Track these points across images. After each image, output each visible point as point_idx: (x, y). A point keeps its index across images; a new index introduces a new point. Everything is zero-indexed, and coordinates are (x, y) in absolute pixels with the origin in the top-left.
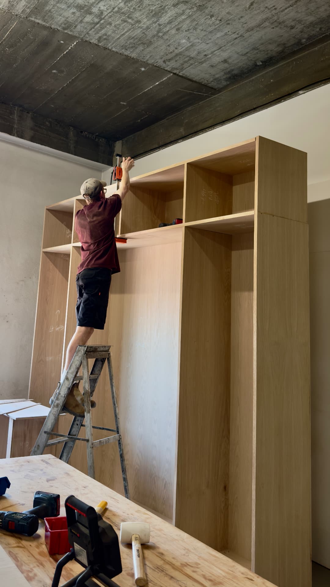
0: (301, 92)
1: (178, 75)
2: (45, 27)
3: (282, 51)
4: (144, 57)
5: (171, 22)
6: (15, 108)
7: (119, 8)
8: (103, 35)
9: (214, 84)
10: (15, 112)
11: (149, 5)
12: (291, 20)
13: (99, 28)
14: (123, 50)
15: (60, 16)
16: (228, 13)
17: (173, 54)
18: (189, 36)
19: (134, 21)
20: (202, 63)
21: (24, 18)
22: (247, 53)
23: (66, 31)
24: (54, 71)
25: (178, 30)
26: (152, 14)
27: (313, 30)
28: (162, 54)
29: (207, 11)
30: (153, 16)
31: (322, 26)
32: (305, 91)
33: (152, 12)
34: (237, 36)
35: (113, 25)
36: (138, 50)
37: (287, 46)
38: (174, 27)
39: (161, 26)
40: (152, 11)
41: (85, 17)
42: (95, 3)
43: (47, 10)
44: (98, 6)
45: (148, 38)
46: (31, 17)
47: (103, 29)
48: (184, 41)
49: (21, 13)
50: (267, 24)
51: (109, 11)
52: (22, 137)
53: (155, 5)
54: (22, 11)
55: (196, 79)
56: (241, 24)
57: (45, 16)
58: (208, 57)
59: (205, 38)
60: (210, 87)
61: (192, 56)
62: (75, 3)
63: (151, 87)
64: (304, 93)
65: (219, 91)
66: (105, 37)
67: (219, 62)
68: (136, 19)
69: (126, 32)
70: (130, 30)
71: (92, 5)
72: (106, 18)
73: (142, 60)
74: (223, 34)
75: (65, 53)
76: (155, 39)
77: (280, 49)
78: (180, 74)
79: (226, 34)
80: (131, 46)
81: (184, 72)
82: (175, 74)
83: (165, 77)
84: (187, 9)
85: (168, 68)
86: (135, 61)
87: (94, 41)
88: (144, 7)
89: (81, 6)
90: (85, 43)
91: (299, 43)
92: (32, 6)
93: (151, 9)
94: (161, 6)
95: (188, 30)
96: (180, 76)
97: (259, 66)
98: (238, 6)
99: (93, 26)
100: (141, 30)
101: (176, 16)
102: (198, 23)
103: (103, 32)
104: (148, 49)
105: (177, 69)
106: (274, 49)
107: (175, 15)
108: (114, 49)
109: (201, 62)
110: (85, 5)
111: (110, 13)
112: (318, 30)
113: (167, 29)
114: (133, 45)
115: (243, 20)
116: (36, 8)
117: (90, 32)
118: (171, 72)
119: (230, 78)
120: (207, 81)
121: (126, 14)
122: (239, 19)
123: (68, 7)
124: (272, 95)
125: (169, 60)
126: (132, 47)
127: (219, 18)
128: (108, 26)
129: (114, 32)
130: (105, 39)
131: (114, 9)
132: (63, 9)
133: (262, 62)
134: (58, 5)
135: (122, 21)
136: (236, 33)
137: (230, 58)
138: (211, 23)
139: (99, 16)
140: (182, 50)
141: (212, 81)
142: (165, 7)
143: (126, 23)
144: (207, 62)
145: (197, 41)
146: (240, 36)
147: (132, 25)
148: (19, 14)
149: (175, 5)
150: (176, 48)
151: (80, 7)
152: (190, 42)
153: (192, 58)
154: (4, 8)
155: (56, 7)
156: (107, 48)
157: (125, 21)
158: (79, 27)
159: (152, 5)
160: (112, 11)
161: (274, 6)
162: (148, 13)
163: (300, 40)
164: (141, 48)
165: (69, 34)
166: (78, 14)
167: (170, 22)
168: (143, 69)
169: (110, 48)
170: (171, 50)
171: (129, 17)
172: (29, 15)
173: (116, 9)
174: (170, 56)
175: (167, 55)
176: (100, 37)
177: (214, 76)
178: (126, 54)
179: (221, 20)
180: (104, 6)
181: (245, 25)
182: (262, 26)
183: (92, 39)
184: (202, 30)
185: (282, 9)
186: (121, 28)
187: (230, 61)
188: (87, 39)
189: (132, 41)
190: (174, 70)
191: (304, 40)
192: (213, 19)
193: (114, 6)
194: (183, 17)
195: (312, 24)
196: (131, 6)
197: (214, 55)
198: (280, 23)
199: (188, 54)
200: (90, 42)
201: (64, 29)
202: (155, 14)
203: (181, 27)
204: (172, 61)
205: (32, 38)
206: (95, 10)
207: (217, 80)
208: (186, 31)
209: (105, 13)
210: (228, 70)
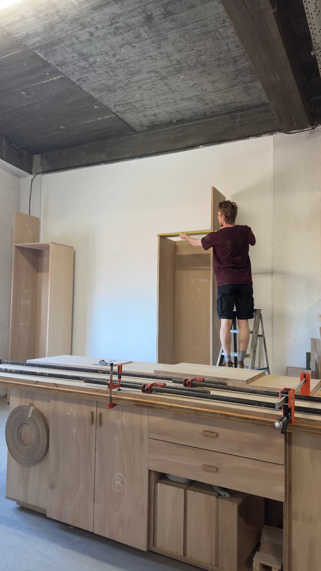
0: (201, 146)
1: (118, 117)
2: (42, 60)
3: (192, 117)
4: (103, 99)
5: (138, 82)
7: (109, 63)
8: (84, 77)
9: (137, 128)
11: (132, 67)
12: (209, 100)
13: (85, 72)
14: (91, 91)
15: (61, 56)
16: (178, 86)
17: (125, 102)
18: (143, 93)
19: (114, 74)
21: (30, 49)
22: (172, 113)
23: (57, 67)
24: (23, 93)
25: (139, 88)
26: (129, 73)
27: (217, 109)
28: (117, 100)
29: (165, 81)
30: (130, 75)
31: (223, 108)
32: (204, 147)
34: (173, 101)
35: (97, 73)
36: (101, 94)
37: (197, 114)
38: (138, 85)
39: (130, 83)
40: (132, 71)
41: (80, 62)
42: (95, 54)
43: (54, 49)
44: (96, 57)
45: (114, 88)
46: (37, 50)
47: (88, 73)
48: (138, 96)
49: (30, 45)
50: (195, 98)
51: (101, 63)
53: (136, 68)
54: (33, 44)
55: (128, 122)
56: (181, 95)
57: (50, 52)
58: (146, 109)
59: (153, 97)
60: (134, 129)
61: (136, 106)
62: (80, 51)
63: (93, 120)
64: (203, 147)
65: (138, 133)
66: (84, 79)
67: (151, 115)
68: (116, 73)
69: (102, 80)
70: (107, 79)
71: (92, 56)
72: (96, 67)
73: (100, 101)
74: (165, 97)
75: (45, 82)
76: (119, 89)
77: (192, 115)
78: (120, 116)
79: (167, 98)
80: (99, 90)
81: (123, 115)
82: (116, 115)
83: (108, 116)
84: (154, 76)
85: (114, 111)
86: (94, 100)
87: (74, 80)
88: (127, 67)
89: (83, 54)
90: (66, 79)
91: (205, 114)
92: (44, 43)
93: (131, 70)
94: (139, 70)
95: (146, 89)
96: (120, 118)
97: (173, 122)
98: (186, 83)
99: (81, 69)
100: (115, 81)
101: (144, 79)
102: (154, 87)
103: (86, 75)
104: (109, 95)
105: (120, 112)
106: (189, 114)
107: (144, 78)
108: (84, 89)
109: (139, 112)
110: (86, 54)
111: (101, 64)
112: (220, 109)
113: (133, 86)
114: (101, 90)
115: (183, 93)
116: (46, 45)
117: (75, 73)
118: (115, 114)
119: (150, 126)
120: (135, 125)
121: (111, 69)
122: (181, 91)
123: (73, 52)
124: (180, 144)
125: (119, 105)
126: (99, 91)
127: (170, 88)
128: (92, 73)
129: (94, 77)
130: (84, 81)
131: (106, 62)
132: (67, 52)
133: (176, 120)
134: (65, 48)
135: (105, 72)
136: (174, 99)
137: (159, 113)
138: (163, 89)
139: (92, 64)
140: (132, 101)
141: (137, 126)
142: (142, 71)
143: (107, 74)
144: (143, 113)
145: (147, 98)
146: (175, 102)
147: (111, 76)
148: (28, 45)
149: (148, 72)
150: (129, 99)
151: (81, 54)
152: (141, 98)
153: (136, 108)
154: (19, 37)
155: (63, 49)
156: (79, 87)
157: (107, 72)
158: (70, 68)
159: (134, 67)
160: (103, 64)
161: (206, 89)
162: (127, 72)
164: (105, 93)
165: (58, 70)
166: (76, 58)
167: (137, 82)
168: (96, 107)
169: (82, 87)
170: (125, 99)
171: (112, 71)
172: (36, 48)
173: (107, 63)
175: (120, 102)
176: (80, 78)
177: (142, 122)
178: (91, 94)
179: (170, 89)
180: (101, 59)
181: (182, 96)
182: (192, 99)
183: (72, 78)
184: (154, 92)
185: (209, 92)
186: (101, 76)
187: (158, 115)
188: (69, 77)
189: (102, 86)
190: (117, 113)
191: (209, 113)
192: (166, 87)
193: (107, 61)
195: (219, 105)
196: (119, 64)
197: (151, 109)
198: (202, 100)
199: (135, 105)
200: (70, 80)
201: (57, 65)
202: (132, 74)
203: (142, 87)
204: (120, 107)
205: (25, 65)
206: (91, 60)
207: (141, 125)
208: (144, 90)
209: (97, 64)
210: (152, 121)
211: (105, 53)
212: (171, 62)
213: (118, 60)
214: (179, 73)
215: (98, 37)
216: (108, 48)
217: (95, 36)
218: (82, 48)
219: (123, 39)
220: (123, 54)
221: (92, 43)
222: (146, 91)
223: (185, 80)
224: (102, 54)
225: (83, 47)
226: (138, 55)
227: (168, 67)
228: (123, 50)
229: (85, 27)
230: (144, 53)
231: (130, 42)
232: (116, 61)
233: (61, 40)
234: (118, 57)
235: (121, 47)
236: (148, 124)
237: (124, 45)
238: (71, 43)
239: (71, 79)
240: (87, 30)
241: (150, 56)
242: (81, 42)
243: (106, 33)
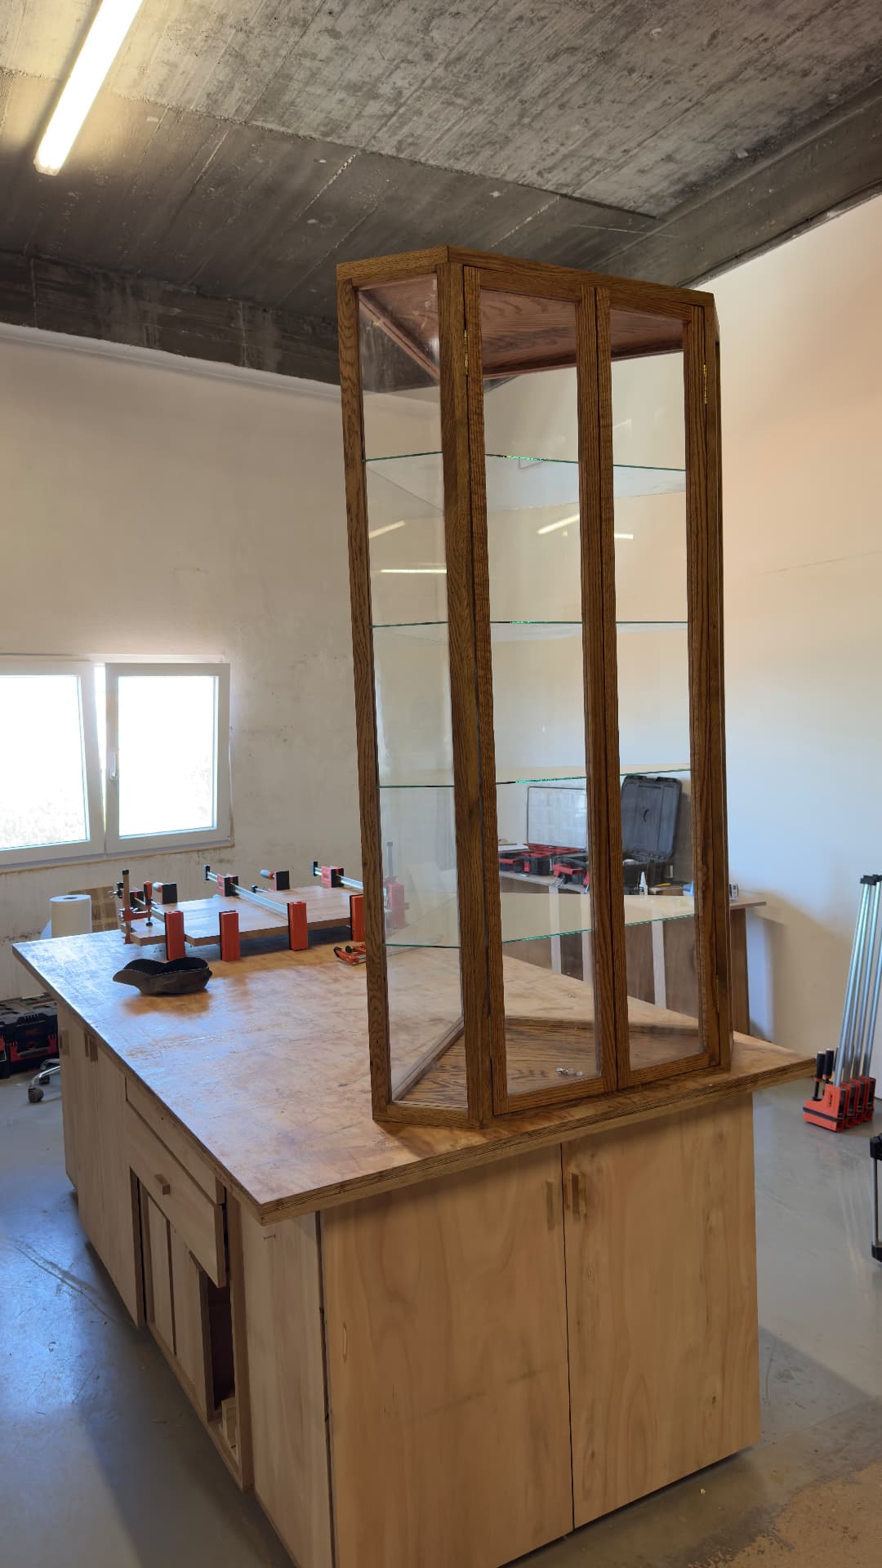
0: (830, 214)
1: (571, 198)
2: (284, 137)
3: (790, 124)
4: (496, 169)
5: (546, 94)
6: (238, 304)
7: (434, 79)
8: (407, 136)
9: (650, 209)
10: (240, 313)
11: (496, 65)
12: (801, 59)
13: (398, 125)
14: (451, 161)
15: (314, 110)
16: (665, 61)
17: (558, 156)
18: (586, 116)
19: (467, 102)
20: (619, 168)
21: (241, 124)
22: (713, 137)
23: (329, 139)
24: (312, 221)
25: (562, 106)
26: (503, 83)
27: (852, 73)
28: (533, 159)
29: (620, 62)
30: (508, 86)
31: (871, 62)
33: (504, 78)
34: (690, 104)
35: (425, 114)
36: (481, 158)
37: (797, 112)
38: (554, 102)
39: (527, 105)
40: (504, 75)
41: (365, 107)
42: (383, 74)
43: (286, 103)
44: (391, 80)
45: (499, 131)
46: (256, 120)
47: (406, 123)
48: (578, 127)
49: (235, 115)
50: (750, 72)
51: (413, 88)
52: (259, 367)
53: (510, 64)
54: (237, 110)
55: (611, 200)
56: (696, 79)
57: (284, 113)
58: (631, 153)
59: (620, 116)
60: (642, 215)
61: (597, 155)
62: (343, 81)
63: (518, 227)
65: (662, 219)
66: (410, 140)
67: (657, 162)
68: (471, 98)
69: (454, 125)
70: (461, 119)
71: (378, 79)
72: (409, 102)
73: (492, 176)
74: (657, 104)
75: (331, 182)
76: (516, 131)
77: (784, 120)
78: (577, 195)
79: (665, 104)
80: (465, 151)
81: (583, 189)
82: (564, 196)
83: (545, 205)
84: (577, 63)
85: (550, 187)
86: (478, 180)
87: (388, 150)
88: (485, 70)
89: (355, 85)
90: (371, 158)
91: (824, 103)
92: (255, 98)
93: (502, 72)
94: (522, 65)
95: (585, 104)
96: (576, 199)
97: (741, 160)
98: (684, 43)
99: (383, 122)
100: (484, 116)
101: (555, 81)
102: (602, 89)
103: (406, 130)
104: (502, 153)
105: (567, 185)
106: (771, 123)
107: (554, 78)
108: (431, 162)
109: (617, 166)
110: (364, 82)
111: (416, 90)
112: (862, 71)
113: (539, 109)
114: (472, 148)
115: (698, 71)
116: (265, 102)
117: (379, 135)
118: (557, 194)
119: (682, 192)
120: (635, 202)
121: (449, 90)
122: (691, 70)
123: (330, 90)
124: (775, 221)
125: (550, 170)
126: (469, 153)
127: (647, 74)
128: (415, 118)
129: (429, 127)
130: (410, 144)
131: (424, 81)
132: (319, 96)
133: (747, 151)
134: (307, 89)
135: (442, 103)
136: (686, 100)
137: (677, 150)
138: (631, 84)
139: (395, 99)
140: (573, 147)
141: (644, 202)
142: (530, 64)
143: (451, 108)
144: (632, 165)
145: (605, 123)
146: (697, 104)
147: (465, 108)
148: (230, 116)
149: (551, 59)
150: (562, 145)
151: (353, 88)
152: (590, 130)
153: (598, 160)
154: (198, 109)
155: (304, 95)
156: (416, 162)
157: (449, 103)
158: (355, 128)
159: (504, 64)
160: (419, 88)
161: (762, 35)
162: (497, 82)
163: (827, 97)
164: (487, 152)
165: (335, 143)
166: (351, 101)
167: (544, 94)
168: (496, 194)
169: (423, 160)
170: (552, 150)
171: (456, 95)
172: (252, 117)
173: (429, 82)
174: (549, 162)
175: (544, 160)
176: (400, 142)
177: (648, 190)
178: (459, 168)
179: (651, 77)
180: (404, 78)
181: (703, 82)
182: (741, 77)
183: (383, 148)
184: (613, 102)
185: (779, 38)
186: (442, 117)
187: (678, 157)
188: (374, 149)
189: (467, 140)
190: (561, 189)
191: (834, 96)
192: (634, 76)
193: (423, 77)
194: (571, 80)
195: (849, 62)
196: (460, 72)
197: (644, 148)
198: (778, 68)
199: (590, 154)
200: (381, 154)
201: (325, 135)
202: (511, 81)
203: (568, 101)
204: (555, 172)
205: (261, 161)
206: (385, 89)
207: (655, 198)
208: (579, 107)
209: (406, 93)
210: (676, 177)
211: (402, 61)
212: (588, 7)
213: (448, 65)
214: (639, 26)
215: (352, 32)
216: (397, 46)
217: (343, 33)
218: (342, 74)
219: (415, 10)
220: (445, 45)
221: (353, 54)
222: (588, 107)
223: (673, 37)
224: (397, 67)
225: (342, 69)
226: (483, 30)
227: (592, 23)
228: (435, 34)
229: (305, 26)
230: (496, 18)
231: (436, 6)
232: (446, 67)
233: (284, 76)
234: (441, 57)
235: (426, 30)
236: (668, 188)
237: (429, 22)
238: (308, 73)
239: (382, 152)
240: (314, 27)
241: (520, 18)
242: (327, 61)
243: (362, 14)
